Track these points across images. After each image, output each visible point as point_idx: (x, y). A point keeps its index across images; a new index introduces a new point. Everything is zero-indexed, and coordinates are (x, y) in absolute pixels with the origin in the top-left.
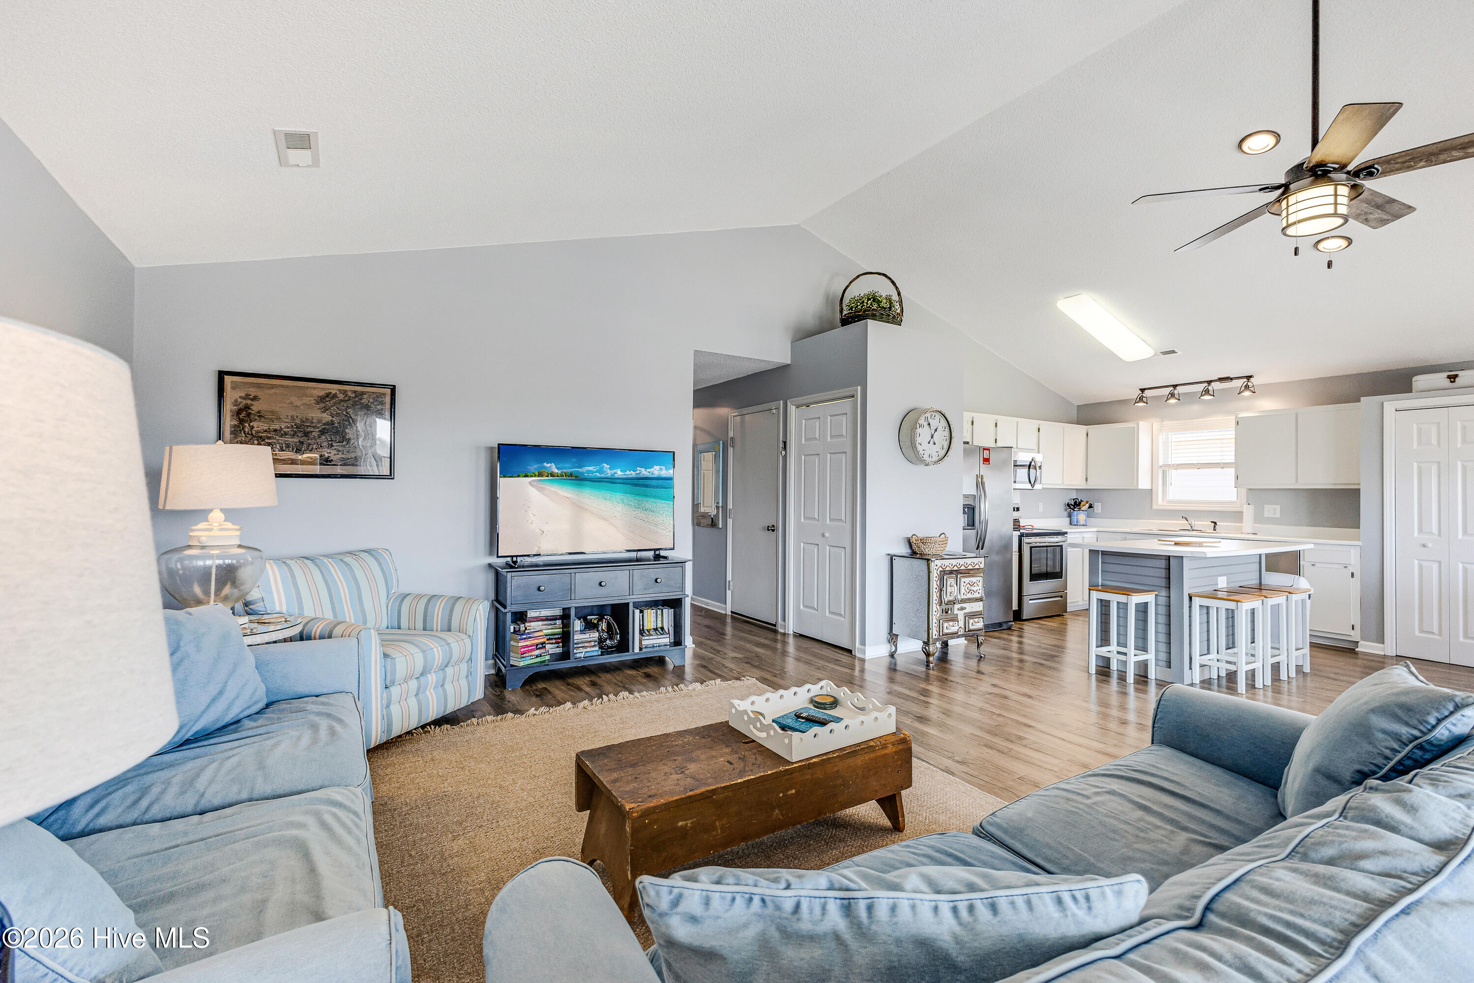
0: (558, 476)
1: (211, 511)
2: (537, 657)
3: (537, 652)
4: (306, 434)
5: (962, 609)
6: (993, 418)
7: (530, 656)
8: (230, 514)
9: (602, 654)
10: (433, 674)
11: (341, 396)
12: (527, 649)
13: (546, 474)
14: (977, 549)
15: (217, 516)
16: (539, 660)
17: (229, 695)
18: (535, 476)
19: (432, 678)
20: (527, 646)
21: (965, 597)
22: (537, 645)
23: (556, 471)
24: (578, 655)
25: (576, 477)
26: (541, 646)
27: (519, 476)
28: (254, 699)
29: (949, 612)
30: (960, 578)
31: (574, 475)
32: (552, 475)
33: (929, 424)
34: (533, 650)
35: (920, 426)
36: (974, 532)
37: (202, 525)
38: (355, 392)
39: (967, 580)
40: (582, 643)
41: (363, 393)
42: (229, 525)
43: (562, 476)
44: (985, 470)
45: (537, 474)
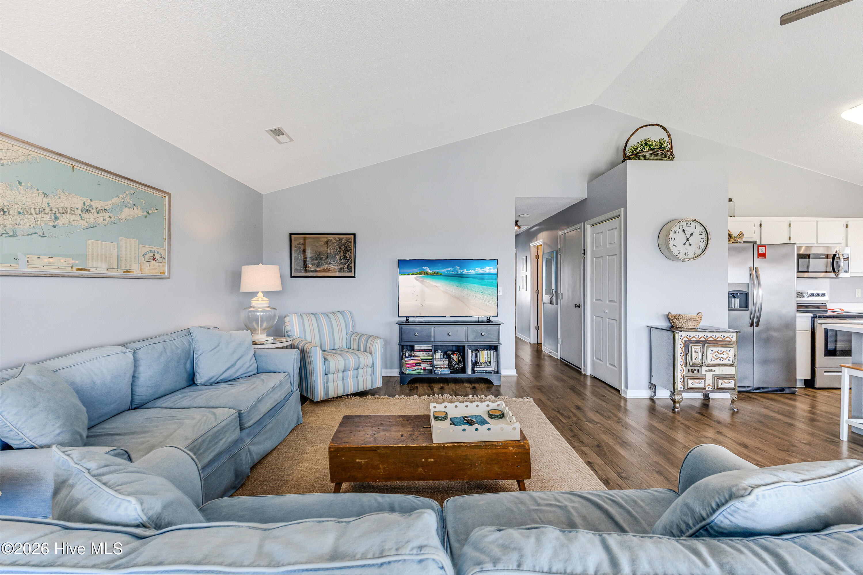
0: (430, 274)
1: (258, 292)
2: (416, 370)
3: (416, 368)
4: (321, 259)
5: (710, 371)
6: (787, 220)
7: (412, 369)
8: (267, 294)
9: (451, 373)
10: (352, 371)
11: (334, 241)
12: (410, 365)
13: (424, 273)
14: (751, 326)
15: (260, 295)
16: (417, 371)
17: (237, 367)
18: (418, 274)
19: (351, 373)
20: (410, 364)
21: (712, 362)
22: (416, 364)
23: (429, 271)
24: (437, 372)
25: (440, 274)
26: (418, 364)
27: (409, 274)
28: (248, 370)
29: (695, 372)
30: (707, 347)
31: (439, 273)
32: (427, 274)
33: (684, 230)
34: (414, 366)
35: (675, 232)
36: (748, 313)
37: (255, 299)
38: (339, 238)
39: (715, 349)
40: (439, 365)
41: (342, 239)
42: (265, 298)
43: (433, 274)
44: (759, 263)
45: (419, 273)
